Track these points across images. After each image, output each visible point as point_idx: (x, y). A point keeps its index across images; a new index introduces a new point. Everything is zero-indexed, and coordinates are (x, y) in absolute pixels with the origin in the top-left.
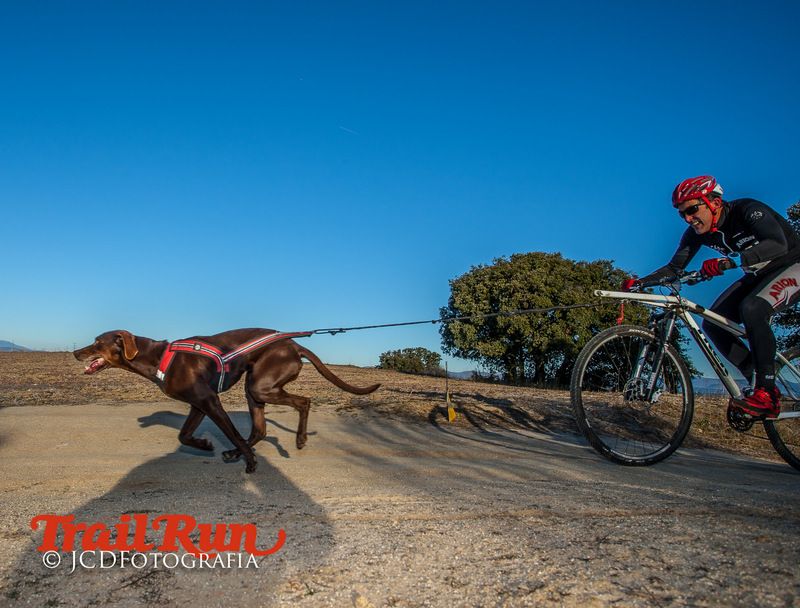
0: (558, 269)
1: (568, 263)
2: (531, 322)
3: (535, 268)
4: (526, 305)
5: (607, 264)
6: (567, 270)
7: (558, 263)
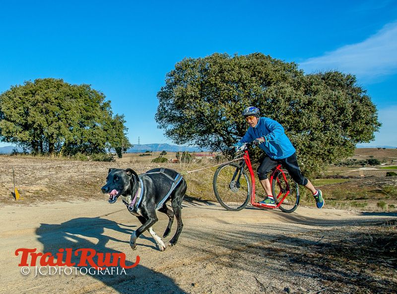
0: (61, 89)
1: (67, 85)
2: (47, 120)
3: (49, 88)
4: (44, 110)
5: (88, 87)
6: (67, 89)
7: (62, 86)
